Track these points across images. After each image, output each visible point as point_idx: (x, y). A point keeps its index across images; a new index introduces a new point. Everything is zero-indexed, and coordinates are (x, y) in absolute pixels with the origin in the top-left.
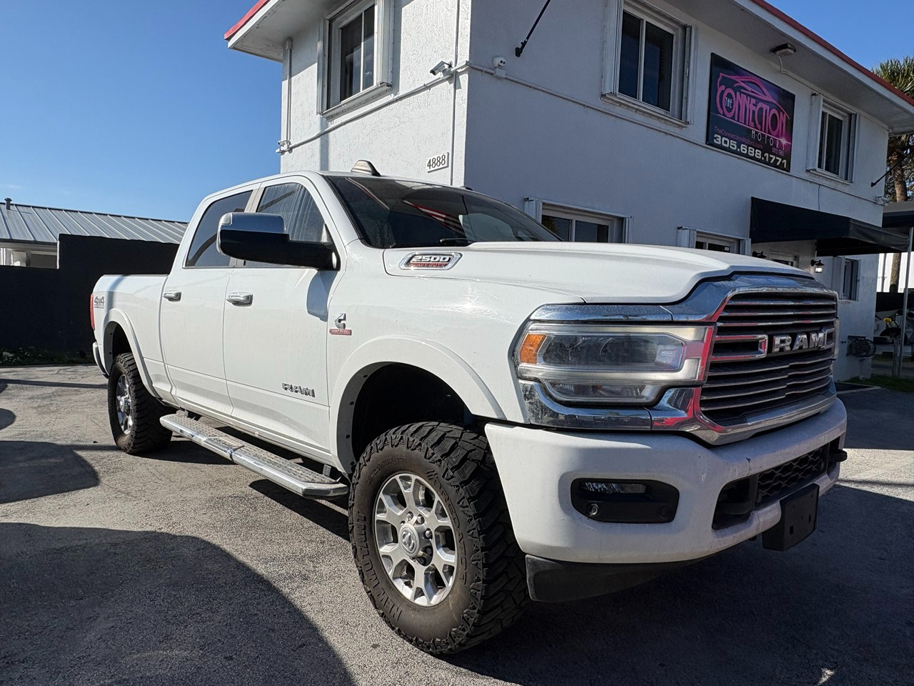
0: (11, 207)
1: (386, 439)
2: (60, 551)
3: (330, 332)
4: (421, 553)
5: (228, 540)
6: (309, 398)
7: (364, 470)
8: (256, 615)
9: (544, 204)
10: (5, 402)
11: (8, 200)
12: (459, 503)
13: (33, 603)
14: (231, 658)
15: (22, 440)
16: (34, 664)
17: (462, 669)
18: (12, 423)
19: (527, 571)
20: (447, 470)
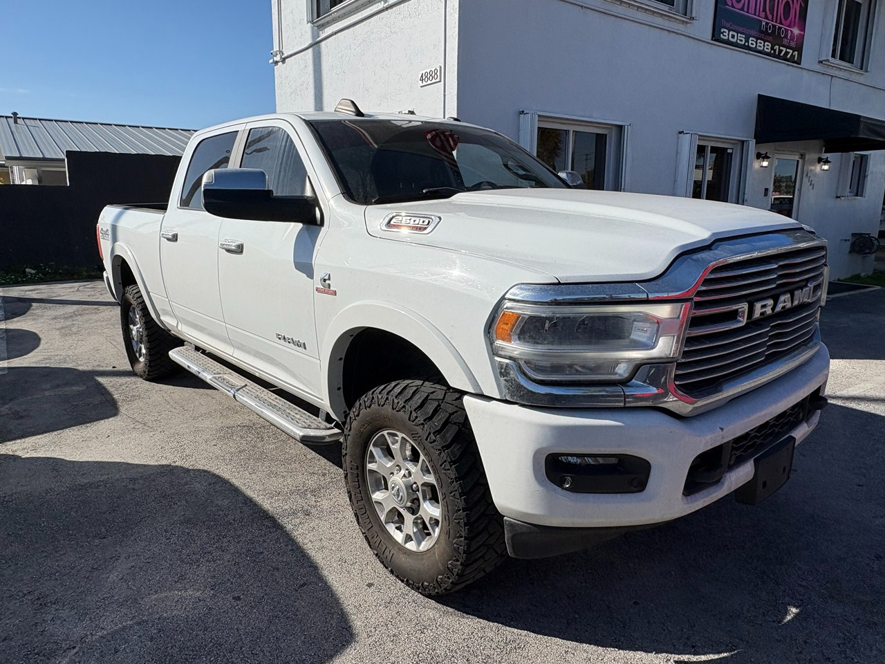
0: (18, 120)
1: (373, 398)
2: (83, 487)
3: (317, 290)
4: (409, 504)
5: (236, 474)
6: (301, 349)
7: (355, 424)
8: (262, 553)
9: (539, 116)
10: (31, 323)
11: (15, 114)
12: (441, 465)
13: (62, 542)
14: (238, 598)
15: (48, 365)
16: (64, 605)
17: (449, 608)
18: (37, 347)
19: (506, 532)
20: (430, 434)
